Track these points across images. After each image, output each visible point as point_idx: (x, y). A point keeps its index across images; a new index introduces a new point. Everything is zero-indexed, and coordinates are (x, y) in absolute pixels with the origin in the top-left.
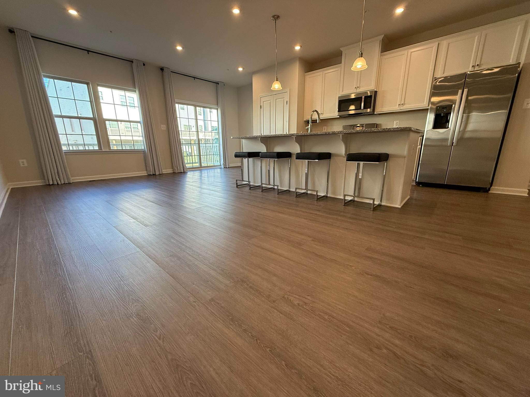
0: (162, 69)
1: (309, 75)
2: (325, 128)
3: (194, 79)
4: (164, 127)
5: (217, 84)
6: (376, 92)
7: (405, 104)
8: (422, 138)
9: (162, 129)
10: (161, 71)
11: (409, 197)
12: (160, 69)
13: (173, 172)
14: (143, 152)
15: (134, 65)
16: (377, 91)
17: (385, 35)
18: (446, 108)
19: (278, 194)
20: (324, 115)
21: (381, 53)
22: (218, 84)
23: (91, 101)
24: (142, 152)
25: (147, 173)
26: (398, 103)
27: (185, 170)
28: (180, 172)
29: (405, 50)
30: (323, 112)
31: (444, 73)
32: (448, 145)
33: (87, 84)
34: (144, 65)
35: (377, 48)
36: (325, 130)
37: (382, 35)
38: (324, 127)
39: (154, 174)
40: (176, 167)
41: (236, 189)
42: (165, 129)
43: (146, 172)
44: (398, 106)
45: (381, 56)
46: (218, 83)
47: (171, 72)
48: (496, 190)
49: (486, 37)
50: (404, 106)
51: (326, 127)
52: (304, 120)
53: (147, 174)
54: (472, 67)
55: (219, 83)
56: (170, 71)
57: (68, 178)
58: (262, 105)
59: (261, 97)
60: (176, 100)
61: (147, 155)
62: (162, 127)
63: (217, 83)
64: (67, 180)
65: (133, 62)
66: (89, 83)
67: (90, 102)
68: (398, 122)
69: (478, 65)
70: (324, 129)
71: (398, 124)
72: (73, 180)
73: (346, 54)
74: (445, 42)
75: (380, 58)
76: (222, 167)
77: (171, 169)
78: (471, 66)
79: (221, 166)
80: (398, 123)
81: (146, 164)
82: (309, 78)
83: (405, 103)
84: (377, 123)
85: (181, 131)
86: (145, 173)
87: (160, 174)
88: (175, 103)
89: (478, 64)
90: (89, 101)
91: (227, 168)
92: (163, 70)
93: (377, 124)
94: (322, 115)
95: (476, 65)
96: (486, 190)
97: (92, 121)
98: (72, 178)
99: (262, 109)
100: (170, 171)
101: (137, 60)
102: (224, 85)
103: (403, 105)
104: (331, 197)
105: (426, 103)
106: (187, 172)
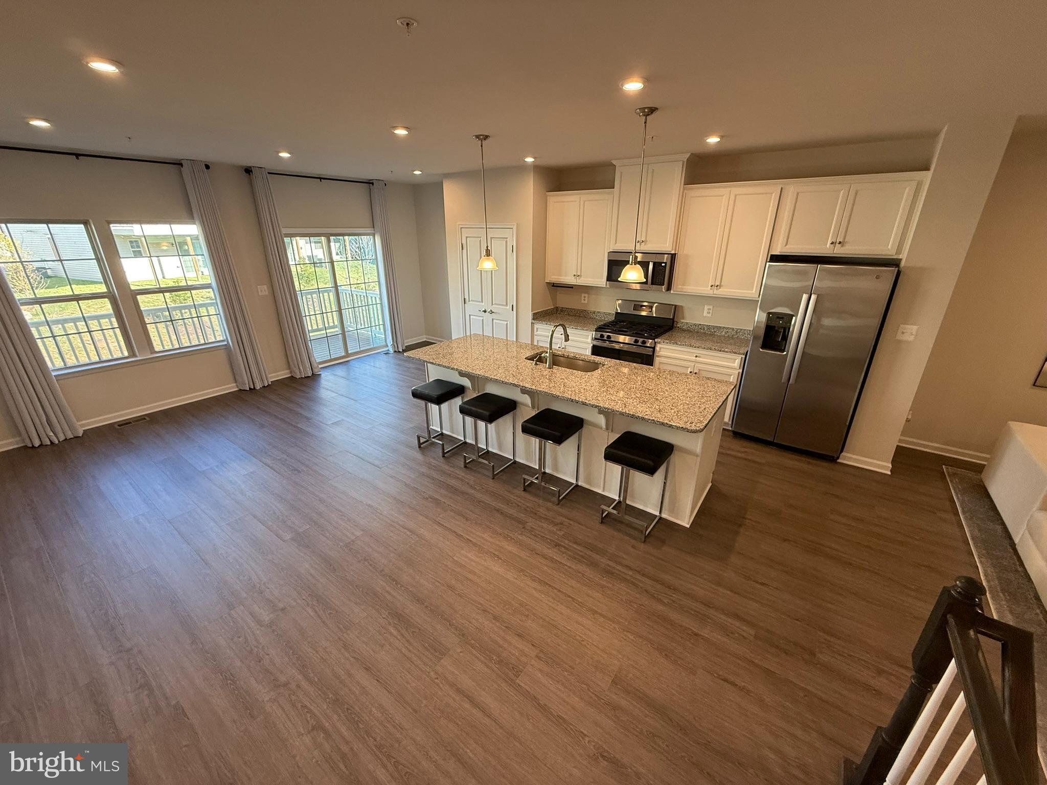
0: (248, 170)
1: (553, 196)
2: (585, 297)
3: (321, 181)
4: (264, 290)
5: (371, 185)
6: (673, 257)
7: (722, 286)
8: (744, 356)
9: (260, 294)
10: (248, 174)
11: (710, 485)
12: (243, 170)
13: (290, 375)
14: (227, 347)
15: (186, 170)
16: (677, 253)
17: (692, 154)
18: (782, 318)
19: (493, 479)
20: (582, 279)
21: (685, 185)
22: (373, 184)
23: (98, 259)
24: (222, 348)
25: (237, 385)
26: (710, 282)
27: (315, 370)
28: (305, 377)
29: (725, 187)
30: (581, 273)
31: (786, 244)
32: (783, 381)
33: (86, 223)
34: (207, 167)
35: (678, 174)
36: (584, 300)
37: (688, 153)
38: (583, 295)
39: (253, 388)
40: (295, 367)
41: (418, 455)
42: (267, 293)
43: (235, 384)
44: (710, 287)
45: (684, 189)
46: (371, 181)
47: (269, 173)
48: (849, 458)
49: (856, 194)
50: (720, 288)
51: (586, 295)
52: (546, 281)
53: (238, 387)
54: (831, 244)
55: (375, 184)
56: (267, 171)
57: (71, 427)
58: (464, 242)
59: (461, 228)
60: (284, 231)
61: (234, 353)
62: (259, 290)
63: (370, 183)
64: (70, 432)
65: (181, 165)
66: (88, 220)
67: (95, 260)
68: (711, 307)
69: (840, 243)
70: (583, 298)
71: (711, 311)
72: (83, 425)
73: (622, 173)
74: (792, 187)
75: (683, 192)
76: (391, 351)
77: (287, 369)
78: (829, 242)
79: (388, 346)
80: (710, 309)
81: (232, 369)
82: (555, 202)
83: (722, 284)
84: (676, 304)
85: (301, 291)
86: (233, 387)
87: (264, 387)
88: (283, 236)
89: (841, 241)
90: (94, 257)
91: (400, 352)
92: (251, 173)
93: (676, 306)
94: (579, 279)
95: (838, 242)
96: (833, 459)
97: (107, 299)
98: (79, 423)
99: (465, 251)
100: (283, 374)
101: (191, 160)
102: (385, 185)
103: (718, 287)
104: (584, 486)
105: (756, 290)
106: (320, 374)
